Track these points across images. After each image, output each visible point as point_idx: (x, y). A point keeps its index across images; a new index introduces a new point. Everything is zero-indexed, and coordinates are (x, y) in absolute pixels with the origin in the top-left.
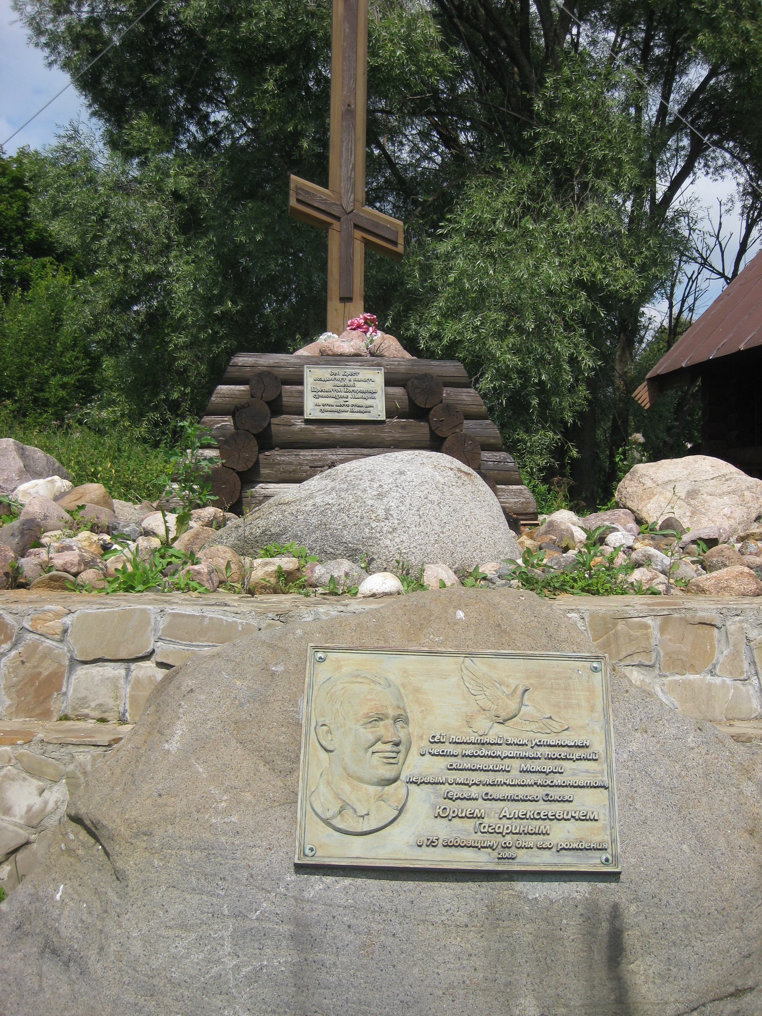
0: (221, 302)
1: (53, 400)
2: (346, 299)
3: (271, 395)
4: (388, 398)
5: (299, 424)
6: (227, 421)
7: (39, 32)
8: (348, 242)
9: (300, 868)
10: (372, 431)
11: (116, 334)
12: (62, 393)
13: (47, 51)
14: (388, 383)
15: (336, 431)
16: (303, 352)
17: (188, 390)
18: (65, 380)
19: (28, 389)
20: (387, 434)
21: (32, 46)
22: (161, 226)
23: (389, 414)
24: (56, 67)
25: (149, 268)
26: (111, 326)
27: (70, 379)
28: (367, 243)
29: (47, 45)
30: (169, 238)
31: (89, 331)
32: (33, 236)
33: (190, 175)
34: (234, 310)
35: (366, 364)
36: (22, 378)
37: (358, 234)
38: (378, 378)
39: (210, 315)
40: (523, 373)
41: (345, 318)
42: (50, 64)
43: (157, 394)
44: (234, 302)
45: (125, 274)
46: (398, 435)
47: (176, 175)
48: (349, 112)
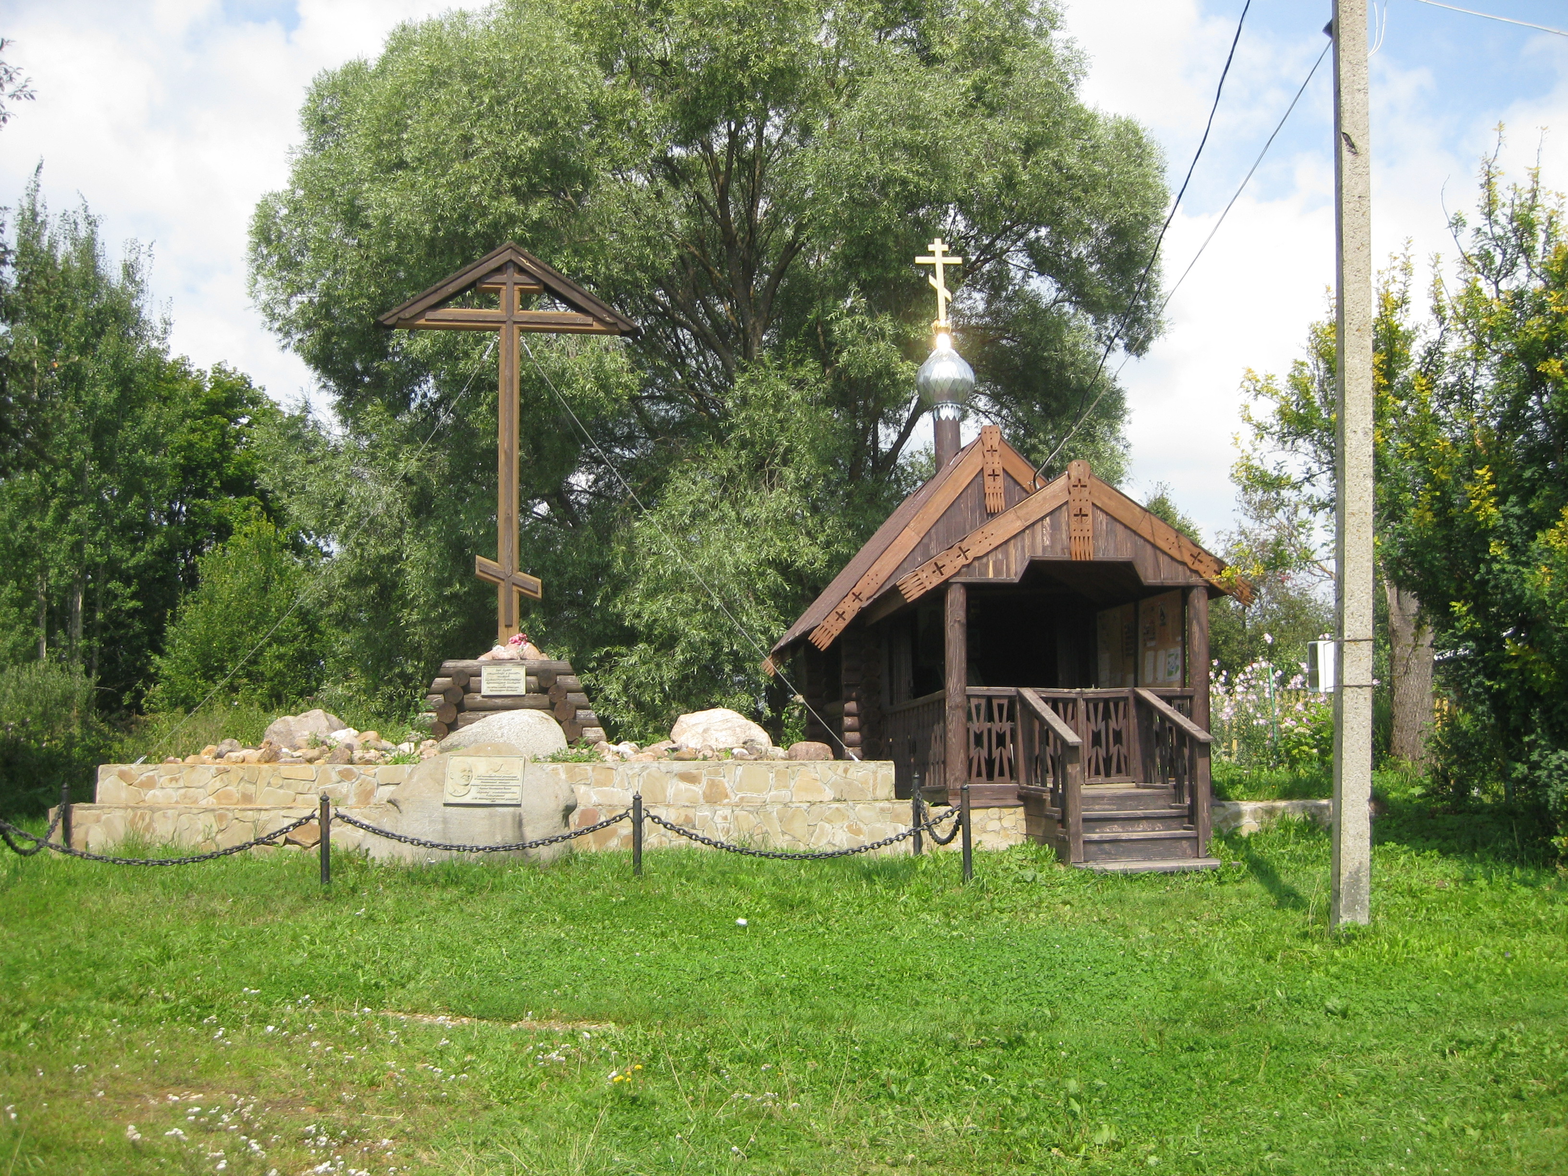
0: (450, 585)
1: (268, 674)
2: (508, 626)
3: (463, 683)
4: (527, 683)
5: (479, 698)
6: (441, 698)
7: (273, 317)
8: (510, 593)
9: (446, 805)
10: (518, 701)
11: (348, 606)
12: (278, 665)
13: (280, 336)
14: (527, 674)
15: (498, 701)
16: (483, 658)
17: (422, 664)
18: (282, 650)
19: (242, 663)
20: (527, 701)
21: (265, 330)
22: (395, 511)
23: (528, 691)
24: (289, 351)
25: (383, 551)
26: (344, 599)
27: (288, 650)
28: (520, 593)
29: (280, 330)
30: (402, 522)
31: (322, 605)
32: (230, 472)
33: (420, 460)
34: (461, 593)
35: (519, 664)
36: (233, 650)
37: (515, 588)
38: (522, 671)
39: (440, 595)
40: (715, 644)
41: (509, 636)
42: (284, 347)
43: (391, 669)
44: (462, 584)
45: (362, 556)
46: (532, 703)
47: (408, 459)
48: (509, 519)
